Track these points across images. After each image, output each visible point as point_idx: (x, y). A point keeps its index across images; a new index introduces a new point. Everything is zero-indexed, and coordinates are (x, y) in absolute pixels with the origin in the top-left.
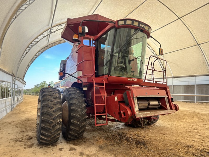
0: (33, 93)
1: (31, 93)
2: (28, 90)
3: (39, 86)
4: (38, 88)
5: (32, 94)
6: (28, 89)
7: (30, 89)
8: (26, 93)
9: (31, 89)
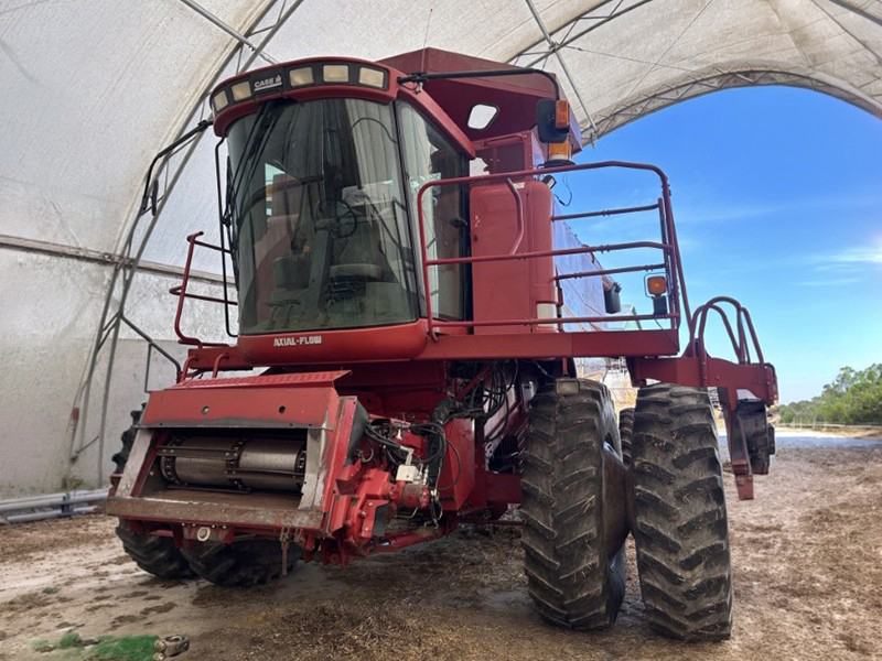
0: (819, 419)
1: (812, 420)
2: (797, 406)
3: (844, 389)
4: (840, 396)
5: (814, 424)
6: (797, 402)
7: (807, 402)
8: (790, 421)
9: (810, 400)
